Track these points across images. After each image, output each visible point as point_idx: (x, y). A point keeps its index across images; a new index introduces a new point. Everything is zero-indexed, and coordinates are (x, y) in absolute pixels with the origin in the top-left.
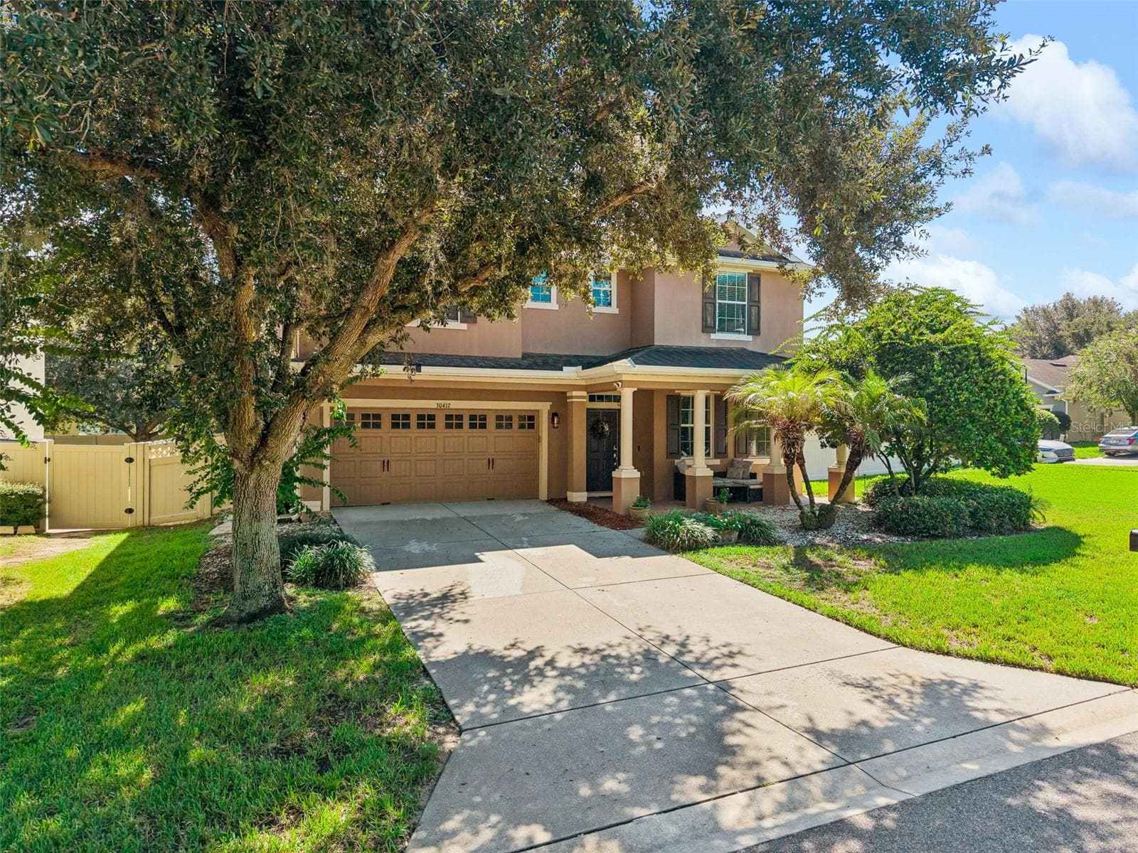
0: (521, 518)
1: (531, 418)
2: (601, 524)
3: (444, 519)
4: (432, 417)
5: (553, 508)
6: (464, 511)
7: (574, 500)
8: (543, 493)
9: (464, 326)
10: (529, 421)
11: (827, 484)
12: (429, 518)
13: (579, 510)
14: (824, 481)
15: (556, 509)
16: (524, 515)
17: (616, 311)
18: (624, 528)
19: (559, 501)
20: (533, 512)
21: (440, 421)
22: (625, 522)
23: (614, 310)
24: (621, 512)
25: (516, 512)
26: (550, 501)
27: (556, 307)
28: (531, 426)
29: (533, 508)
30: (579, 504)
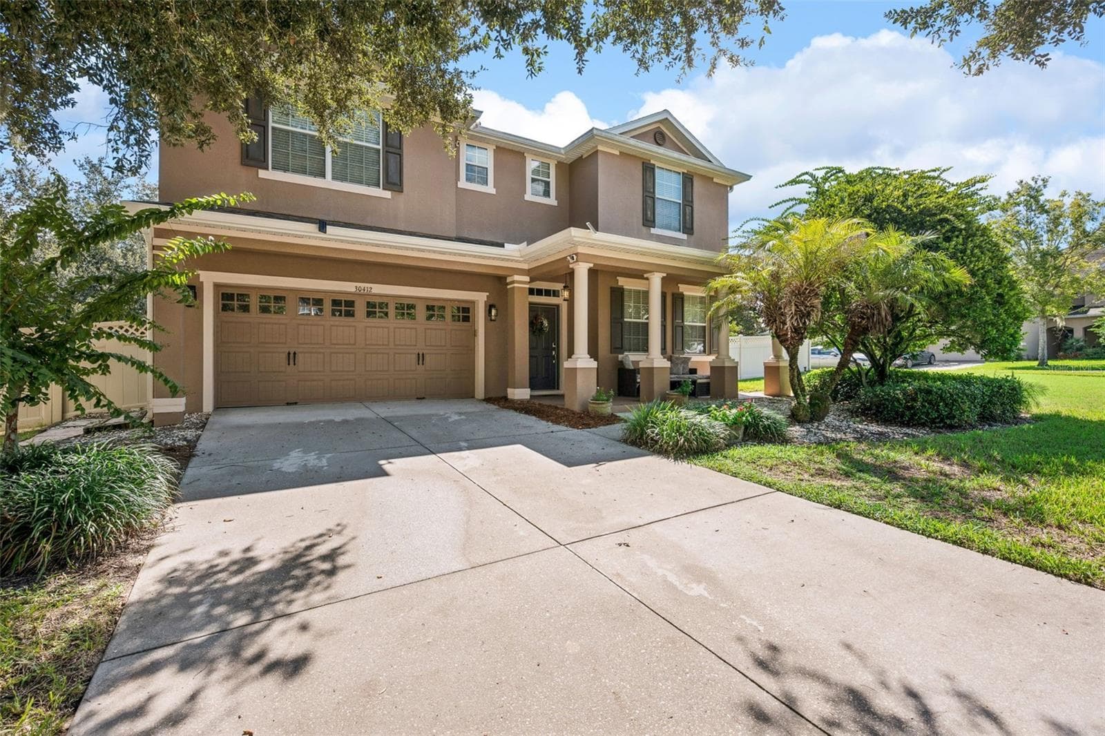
0: (456, 417)
1: (466, 310)
2: (556, 422)
3: (360, 421)
4: (350, 304)
5: (492, 407)
6: (383, 410)
7: (516, 398)
8: (480, 392)
9: (388, 194)
10: (465, 313)
11: (763, 381)
12: (338, 419)
13: (524, 408)
14: (758, 379)
15: (497, 407)
16: (460, 414)
17: (555, 203)
18: (588, 426)
19: (499, 400)
20: (470, 410)
21: (360, 309)
22: (586, 419)
23: (552, 201)
24: (577, 408)
25: (451, 411)
26: (488, 400)
27: (493, 191)
28: (466, 319)
29: (467, 407)
30: (522, 401)
